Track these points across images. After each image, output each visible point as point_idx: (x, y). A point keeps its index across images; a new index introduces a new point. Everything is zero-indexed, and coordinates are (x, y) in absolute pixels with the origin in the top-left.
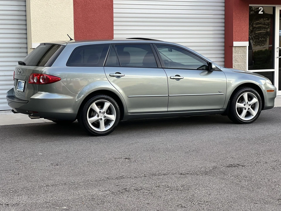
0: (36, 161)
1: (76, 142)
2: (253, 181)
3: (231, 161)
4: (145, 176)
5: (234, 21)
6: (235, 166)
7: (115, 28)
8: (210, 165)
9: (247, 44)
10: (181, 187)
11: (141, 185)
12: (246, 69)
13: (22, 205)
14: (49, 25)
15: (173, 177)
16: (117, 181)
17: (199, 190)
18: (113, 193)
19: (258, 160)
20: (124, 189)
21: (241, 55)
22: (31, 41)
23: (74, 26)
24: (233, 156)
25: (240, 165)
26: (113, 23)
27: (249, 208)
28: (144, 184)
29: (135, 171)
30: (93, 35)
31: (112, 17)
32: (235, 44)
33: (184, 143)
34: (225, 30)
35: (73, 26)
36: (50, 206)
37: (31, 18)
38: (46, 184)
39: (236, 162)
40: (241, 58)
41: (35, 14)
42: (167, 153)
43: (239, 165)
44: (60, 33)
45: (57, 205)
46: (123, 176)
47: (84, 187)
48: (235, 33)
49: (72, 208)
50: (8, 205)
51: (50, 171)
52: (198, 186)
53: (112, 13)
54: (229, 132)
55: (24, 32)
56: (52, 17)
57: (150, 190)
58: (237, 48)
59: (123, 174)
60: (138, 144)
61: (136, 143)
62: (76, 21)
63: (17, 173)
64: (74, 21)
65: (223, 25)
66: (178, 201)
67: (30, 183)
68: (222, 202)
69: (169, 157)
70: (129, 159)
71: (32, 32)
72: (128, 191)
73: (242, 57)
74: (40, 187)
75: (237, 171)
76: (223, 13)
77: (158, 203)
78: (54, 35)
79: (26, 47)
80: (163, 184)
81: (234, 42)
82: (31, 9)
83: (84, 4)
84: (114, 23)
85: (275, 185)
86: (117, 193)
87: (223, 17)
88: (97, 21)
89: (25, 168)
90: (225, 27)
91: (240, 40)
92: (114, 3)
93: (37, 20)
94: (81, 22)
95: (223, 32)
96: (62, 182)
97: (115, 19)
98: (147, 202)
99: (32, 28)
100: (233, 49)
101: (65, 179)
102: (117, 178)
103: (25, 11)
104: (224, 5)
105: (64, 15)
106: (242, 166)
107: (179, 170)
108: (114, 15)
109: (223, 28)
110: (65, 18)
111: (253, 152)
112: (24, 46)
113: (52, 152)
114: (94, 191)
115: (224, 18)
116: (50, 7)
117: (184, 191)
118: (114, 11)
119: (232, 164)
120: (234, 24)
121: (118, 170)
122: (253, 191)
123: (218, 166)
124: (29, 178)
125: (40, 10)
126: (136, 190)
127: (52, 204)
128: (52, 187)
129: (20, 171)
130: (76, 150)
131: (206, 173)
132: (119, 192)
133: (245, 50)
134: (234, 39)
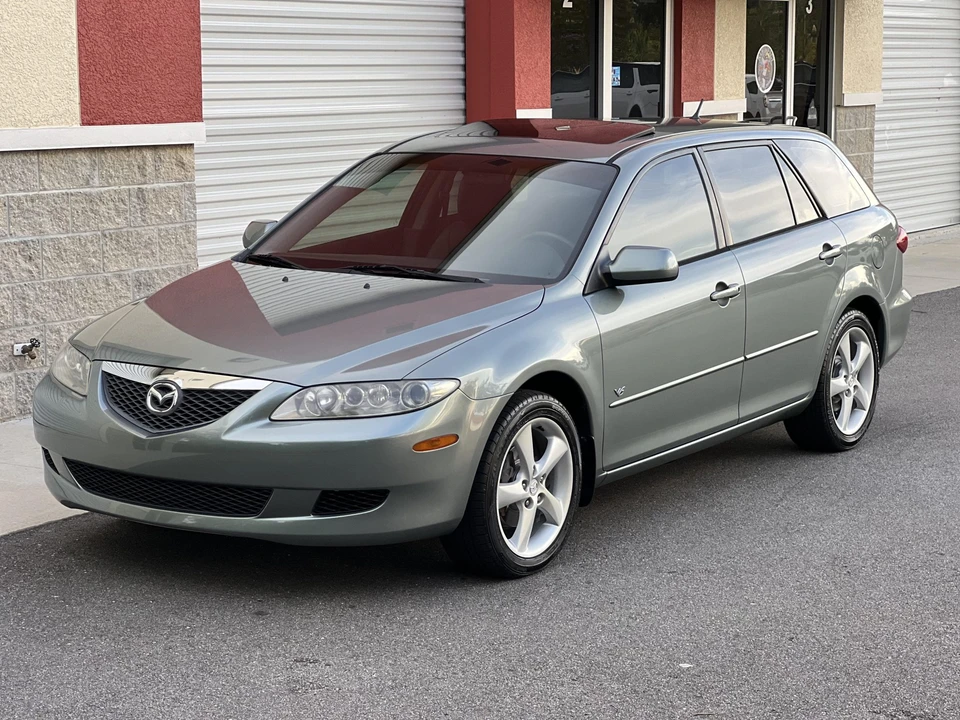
7: (206, 58)
23: (80, 51)
26: (199, 41)
30: (140, 89)
31: (195, 16)
34: (465, 67)
35: (76, 51)
44: (35, 85)
48: (519, 77)
64: (79, 33)
65: (456, 45)
78: (16, 94)
81: (518, 111)
84: (205, 40)
87: (457, 15)
88: (151, 31)
90: (466, 52)
94: (100, 34)
95: (459, 73)
97: (204, 23)
105: (45, 7)
108: (203, 5)
109: (457, 59)
110: (49, 17)
115: (462, 20)
134: (517, 101)
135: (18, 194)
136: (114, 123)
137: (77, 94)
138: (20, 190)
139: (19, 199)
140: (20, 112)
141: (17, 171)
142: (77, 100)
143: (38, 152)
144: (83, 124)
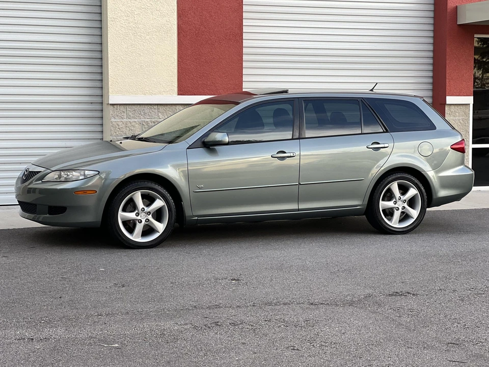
0: (93, 279)
1: (163, 253)
2: (421, 317)
3: (398, 287)
4: (254, 306)
5: (448, 62)
6: (401, 295)
7: (245, 71)
8: (361, 292)
9: (470, 100)
10: (304, 322)
11: (243, 318)
12: (469, 142)
13: (53, 341)
14: (137, 67)
15: (298, 308)
16: (208, 311)
17: (330, 327)
18: (195, 327)
19: (442, 287)
20: (215, 322)
21: (460, 118)
22: (108, 92)
23: (178, 68)
24: (405, 279)
25: (411, 294)
26: (242, 64)
27: (397, 353)
28: (248, 317)
29: (241, 298)
30: (209, 82)
31: (241, 54)
32: (450, 100)
33: (335, 259)
34: (433, 77)
35: (176, 68)
36: (95, 343)
37: (109, 55)
38: (97, 312)
39: (407, 289)
40: (460, 124)
41: (116, 50)
42: (301, 272)
43: (409, 293)
44: (155, 80)
45: (105, 341)
46: (220, 304)
47: (153, 319)
48: (450, 81)
49: (127, 346)
50: (32, 339)
51: (109, 295)
52: (330, 321)
53: (241, 47)
54: (416, 243)
55: (98, 77)
56: (142, 54)
57: (254, 325)
58: (453, 107)
59: (221, 301)
60: (261, 258)
61: (257, 257)
62: (181, 60)
63: (59, 296)
64: (178, 61)
65: (431, 68)
66: (291, 341)
67: (75, 311)
68: (358, 344)
69: (302, 279)
70: (238, 280)
71: (110, 77)
72: (220, 326)
73: (462, 122)
74: (87, 317)
75: (401, 302)
76: (431, 47)
77: (260, 343)
78: (145, 83)
79: (101, 102)
80: (278, 317)
81: (448, 98)
82: (109, 41)
83: (194, 33)
84: (244, 64)
85: (453, 324)
86: (202, 328)
87: (431, 54)
88: (216, 60)
89: (74, 289)
90: (434, 71)
91: (458, 94)
92: (244, 31)
93: (118, 58)
94: (189, 61)
95: (431, 80)
96: (123, 311)
97: (245, 57)
98: (243, 341)
99: (109, 71)
100: (446, 108)
101: (129, 306)
102: (209, 308)
103: (100, 44)
104: (432, 36)
105: (162, 51)
106: (413, 294)
107: (310, 298)
108: (245, 50)
109: (431, 74)
110: (163, 55)
111: (440, 275)
112: (98, 99)
113: (121, 267)
114: (168, 325)
115: (432, 56)
116: (139, 37)
117: (305, 328)
118: (244, 45)
119: (398, 291)
120: (447, 67)
121: (215, 296)
122: (414, 330)
123: (375, 294)
124: (75, 303)
125: (123, 43)
126: (234, 324)
127: (99, 340)
128: (106, 317)
129: (63, 294)
130: (158, 266)
131: (351, 304)
132: (204, 327)
133: (467, 111)
134: (447, 93)
135: (147, 120)
136: (195, 95)
137: (176, 83)
138: (148, 119)
139: (147, 122)
140: (147, 89)
141: (146, 111)
142: (176, 86)
143: (158, 104)
144: (178, 95)
